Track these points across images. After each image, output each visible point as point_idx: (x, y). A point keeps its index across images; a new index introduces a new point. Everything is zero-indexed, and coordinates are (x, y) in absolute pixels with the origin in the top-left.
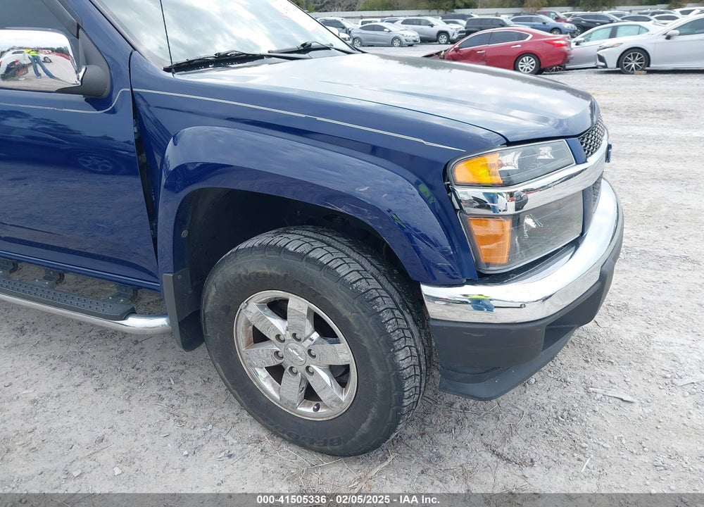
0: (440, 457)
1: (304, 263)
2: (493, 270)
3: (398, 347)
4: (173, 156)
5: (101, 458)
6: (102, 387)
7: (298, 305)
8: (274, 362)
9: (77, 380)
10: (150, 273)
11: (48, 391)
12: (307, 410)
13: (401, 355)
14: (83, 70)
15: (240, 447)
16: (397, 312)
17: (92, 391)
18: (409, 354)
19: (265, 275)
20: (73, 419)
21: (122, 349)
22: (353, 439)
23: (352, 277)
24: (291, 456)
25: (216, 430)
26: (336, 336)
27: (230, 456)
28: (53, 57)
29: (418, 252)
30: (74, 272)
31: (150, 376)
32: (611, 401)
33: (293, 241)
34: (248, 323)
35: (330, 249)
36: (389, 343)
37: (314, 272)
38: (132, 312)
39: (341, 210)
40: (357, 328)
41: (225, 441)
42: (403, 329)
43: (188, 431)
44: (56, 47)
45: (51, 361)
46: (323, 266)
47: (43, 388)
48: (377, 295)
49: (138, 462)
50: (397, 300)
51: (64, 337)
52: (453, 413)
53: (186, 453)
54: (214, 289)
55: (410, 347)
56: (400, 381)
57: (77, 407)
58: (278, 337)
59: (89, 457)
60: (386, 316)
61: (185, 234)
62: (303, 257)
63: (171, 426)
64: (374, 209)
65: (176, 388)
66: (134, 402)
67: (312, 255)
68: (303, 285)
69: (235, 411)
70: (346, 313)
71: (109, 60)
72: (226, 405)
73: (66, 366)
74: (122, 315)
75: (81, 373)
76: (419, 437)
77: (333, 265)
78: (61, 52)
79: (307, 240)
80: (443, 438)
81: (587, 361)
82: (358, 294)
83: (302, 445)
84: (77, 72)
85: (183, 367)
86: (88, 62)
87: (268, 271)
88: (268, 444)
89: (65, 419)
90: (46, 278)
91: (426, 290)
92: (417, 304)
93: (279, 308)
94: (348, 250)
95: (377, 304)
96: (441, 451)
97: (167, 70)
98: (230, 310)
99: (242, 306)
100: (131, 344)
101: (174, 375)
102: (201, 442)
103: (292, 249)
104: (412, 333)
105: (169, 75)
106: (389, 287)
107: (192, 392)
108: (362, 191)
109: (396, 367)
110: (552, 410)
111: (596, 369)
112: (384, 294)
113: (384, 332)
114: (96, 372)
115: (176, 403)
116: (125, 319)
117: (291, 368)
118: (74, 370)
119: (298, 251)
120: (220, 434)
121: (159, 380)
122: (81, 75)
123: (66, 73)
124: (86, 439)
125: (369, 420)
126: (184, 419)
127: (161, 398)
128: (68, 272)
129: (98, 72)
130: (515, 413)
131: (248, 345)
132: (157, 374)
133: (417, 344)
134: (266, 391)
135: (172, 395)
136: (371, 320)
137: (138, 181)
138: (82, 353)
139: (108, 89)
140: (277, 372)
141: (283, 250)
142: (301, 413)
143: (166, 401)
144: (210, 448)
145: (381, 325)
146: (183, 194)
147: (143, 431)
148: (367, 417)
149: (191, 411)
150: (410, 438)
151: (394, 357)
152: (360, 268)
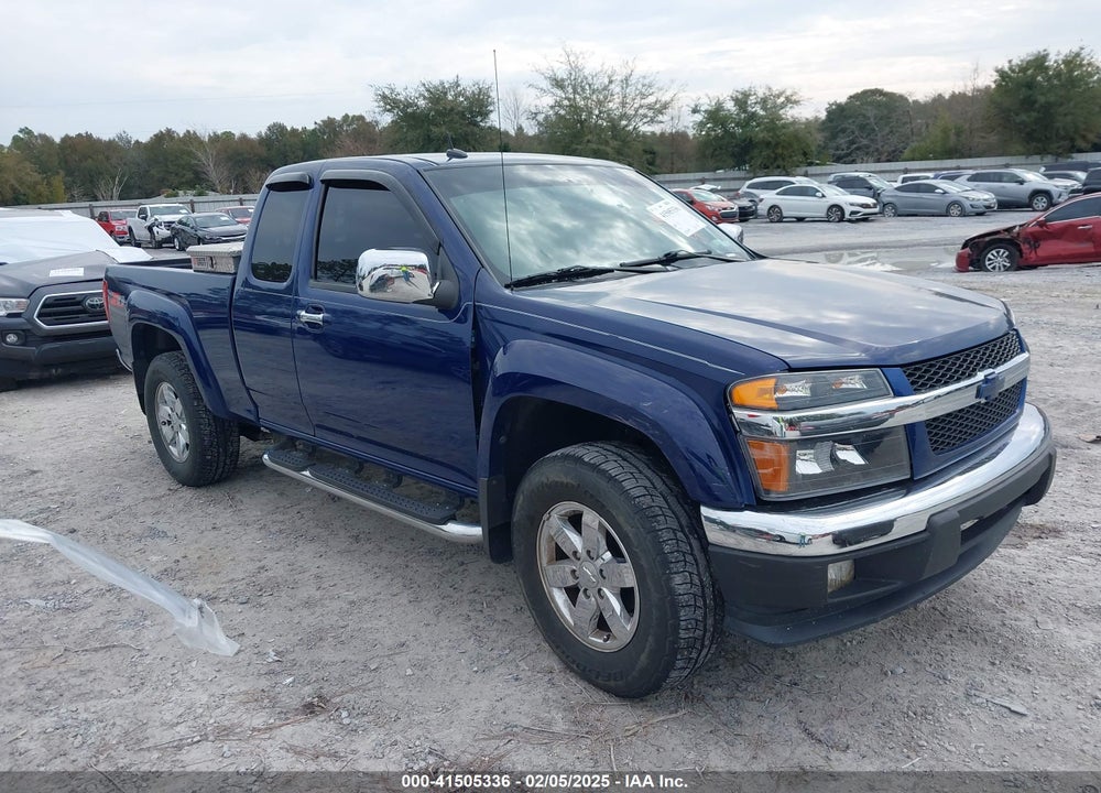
0: (739, 722)
1: (595, 474)
2: (773, 497)
3: (675, 570)
4: (501, 364)
5: (398, 659)
6: (416, 601)
7: (591, 518)
8: (571, 582)
9: (395, 590)
10: (471, 478)
11: (366, 595)
12: (597, 640)
13: (678, 579)
14: (437, 284)
15: (529, 674)
16: (680, 534)
17: (406, 602)
18: (689, 581)
19: (562, 483)
20: (382, 623)
21: (447, 568)
22: (634, 673)
23: (636, 492)
24: (577, 689)
25: (512, 656)
26: (623, 557)
27: (517, 680)
28: (415, 273)
29: (694, 471)
30: (413, 476)
31: (465, 597)
32: (993, 709)
33: (589, 453)
34: (551, 538)
35: (622, 463)
36: (666, 563)
37: (603, 483)
38: (453, 518)
39: (627, 423)
40: (636, 544)
41: (517, 666)
42: (684, 554)
43: (485, 652)
44: (418, 264)
45: (376, 569)
46: (611, 479)
47: (363, 593)
48: (660, 513)
49: (429, 669)
50: (684, 523)
51: (394, 550)
52: (778, 685)
53: (476, 669)
54: (521, 498)
55: (690, 573)
56: (675, 607)
57: (388, 614)
58: (575, 553)
59: (388, 656)
60: (665, 535)
61: (503, 439)
62: (595, 467)
63: (471, 644)
64: (655, 425)
65: (487, 611)
66: (442, 618)
67: (603, 466)
68: (592, 496)
69: (537, 642)
70: (627, 528)
71: (460, 274)
72: (531, 635)
73: (389, 576)
74: (442, 519)
75: (400, 584)
76: (725, 700)
77: (619, 478)
78: (421, 268)
79: (605, 452)
80: (752, 706)
81: (993, 664)
82: (639, 510)
83: (590, 681)
84: (432, 286)
85: (500, 593)
86: (443, 278)
87: (565, 480)
88: (559, 678)
89: (376, 622)
90: (385, 481)
91: (705, 511)
92: (696, 527)
93: (575, 521)
94: (642, 466)
95: (658, 522)
96: (743, 718)
97: (507, 286)
98: (535, 521)
99: (545, 517)
100: (456, 565)
101: (488, 599)
102: (492, 663)
103: (586, 460)
104: (696, 560)
105: (507, 292)
106: (678, 508)
107: (501, 618)
108: (646, 406)
109: (671, 591)
110: (906, 704)
111: (1000, 673)
112: (669, 513)
113: (661, 552)
114: (416, 585)
115: (481, 625)
116: (445, 524)
117: (586, 590)
118: (396, 581)
119: (592, 462)
120: (514, 660)
121: (472, 602)
122: (435, 288)
123: (423, 288)
124: (389, 642)
125: (647, 650)
126: (485, 640)
127: (469, 618)
128: (406, 474)
129: (449, 286)
130: (855, 698)
131: (550, 562)
132: (471, 596)
133: (702, 573)
134: (563, 617)
135: (480, 617)
136: (649, 537)
137: (471, 387)
138: (407, 566)
139: (455, 302)
140: (572, 593)
141: (579, 460)
142: (592, 643)
143: (473, 622)
144: (500, 670)
145: (658, 544)
146: (503, 400)
147: (442, 644)
148: (645, 647)
149: (494, 634)
150: (714, 699)
151: (669, 579)
152: (649, 484)
